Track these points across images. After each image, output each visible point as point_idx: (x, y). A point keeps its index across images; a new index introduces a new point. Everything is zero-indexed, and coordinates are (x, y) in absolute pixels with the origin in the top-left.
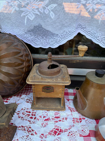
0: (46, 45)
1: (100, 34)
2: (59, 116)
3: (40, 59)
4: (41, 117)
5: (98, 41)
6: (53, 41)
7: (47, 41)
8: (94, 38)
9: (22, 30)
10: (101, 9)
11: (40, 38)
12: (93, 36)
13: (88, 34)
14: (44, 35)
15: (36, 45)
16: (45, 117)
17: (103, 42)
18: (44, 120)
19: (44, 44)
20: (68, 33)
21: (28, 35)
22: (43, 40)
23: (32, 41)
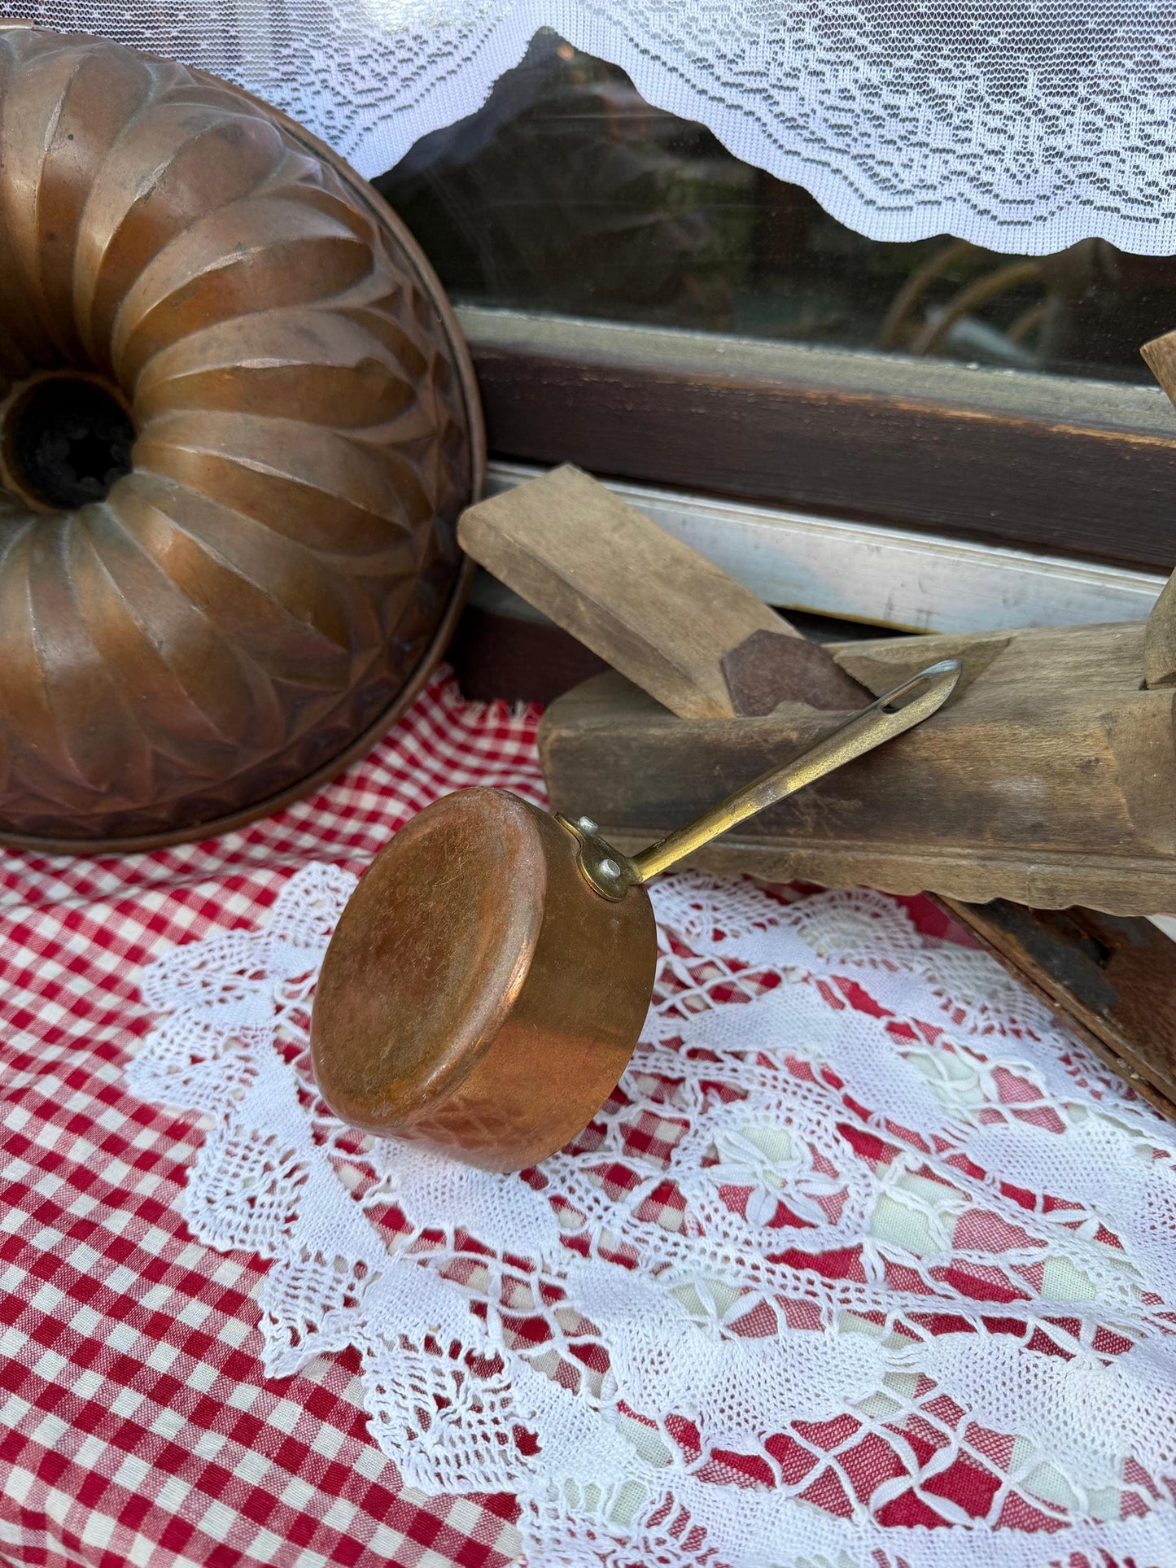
0: (1041, 208)
2: (1017, 1281)
3: (909, 417)
4: (735, 1198)
7: (1073, 140)
11: (960, 93)
15: (884, 198)
16: (798, 1223)
18: (773, 1259)
21: (801, 46)
22: (996, 122)
23: (841, 130)
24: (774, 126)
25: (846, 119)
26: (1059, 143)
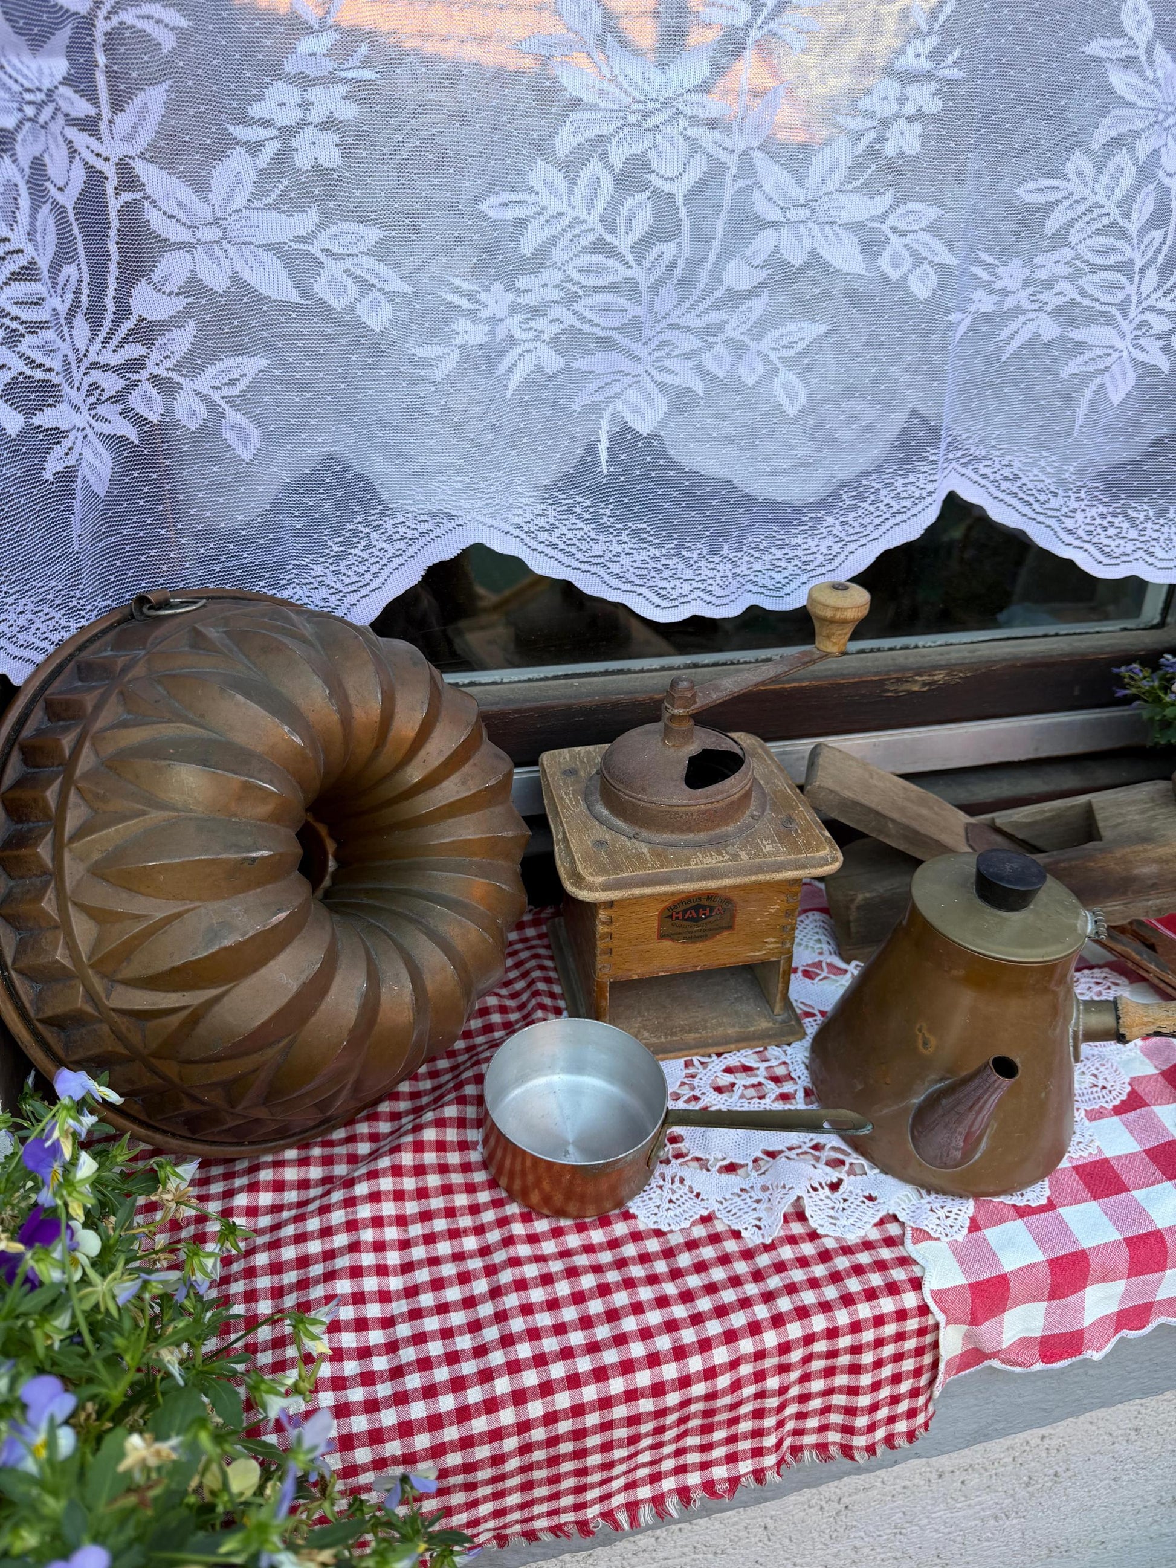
0: (733, 597)
1: (1082, 495)
5: (1069, 539)
6: (783, 564)
7: (743, 569)
8: (1040, 518)
9: (578, 510)
10: (1090, 348)
11: (695, 556)
12: (1036, 506)
13: (1002, 496)
14: (720, 533)
15: (664, 604)
17: (1095, 540)
19: (718, 591)
20: (883, 508)
21: (620, 542)
22: (712, 566)
23: (642, 577)
24: (607, 578)
25: (645, 572)
26: (738, 571)
